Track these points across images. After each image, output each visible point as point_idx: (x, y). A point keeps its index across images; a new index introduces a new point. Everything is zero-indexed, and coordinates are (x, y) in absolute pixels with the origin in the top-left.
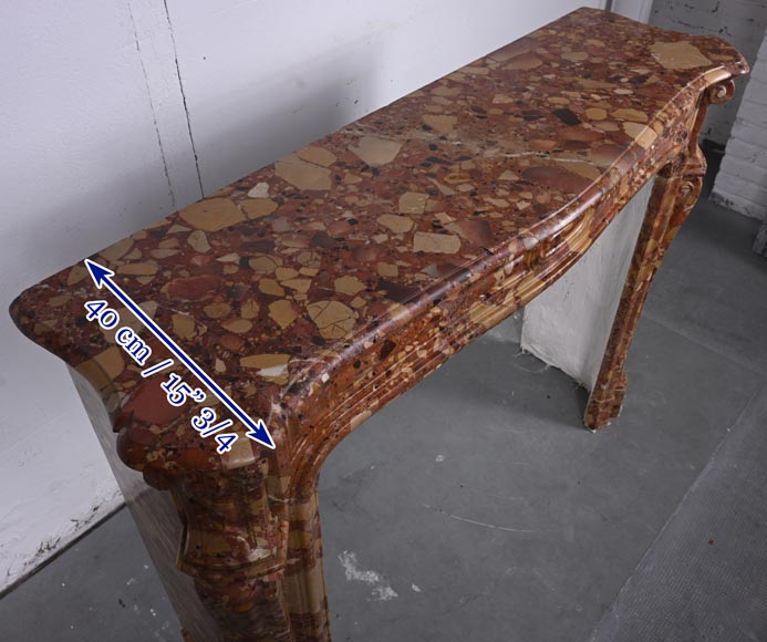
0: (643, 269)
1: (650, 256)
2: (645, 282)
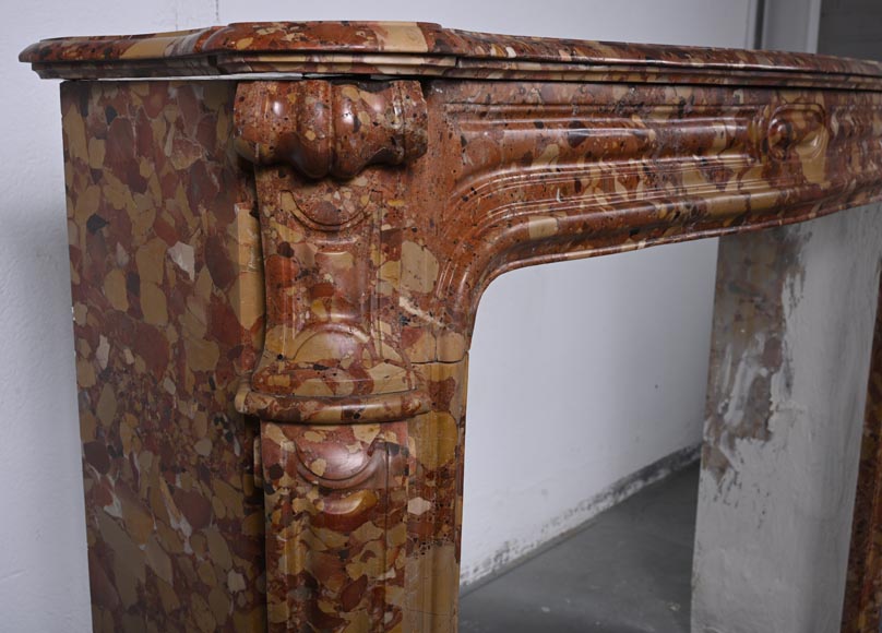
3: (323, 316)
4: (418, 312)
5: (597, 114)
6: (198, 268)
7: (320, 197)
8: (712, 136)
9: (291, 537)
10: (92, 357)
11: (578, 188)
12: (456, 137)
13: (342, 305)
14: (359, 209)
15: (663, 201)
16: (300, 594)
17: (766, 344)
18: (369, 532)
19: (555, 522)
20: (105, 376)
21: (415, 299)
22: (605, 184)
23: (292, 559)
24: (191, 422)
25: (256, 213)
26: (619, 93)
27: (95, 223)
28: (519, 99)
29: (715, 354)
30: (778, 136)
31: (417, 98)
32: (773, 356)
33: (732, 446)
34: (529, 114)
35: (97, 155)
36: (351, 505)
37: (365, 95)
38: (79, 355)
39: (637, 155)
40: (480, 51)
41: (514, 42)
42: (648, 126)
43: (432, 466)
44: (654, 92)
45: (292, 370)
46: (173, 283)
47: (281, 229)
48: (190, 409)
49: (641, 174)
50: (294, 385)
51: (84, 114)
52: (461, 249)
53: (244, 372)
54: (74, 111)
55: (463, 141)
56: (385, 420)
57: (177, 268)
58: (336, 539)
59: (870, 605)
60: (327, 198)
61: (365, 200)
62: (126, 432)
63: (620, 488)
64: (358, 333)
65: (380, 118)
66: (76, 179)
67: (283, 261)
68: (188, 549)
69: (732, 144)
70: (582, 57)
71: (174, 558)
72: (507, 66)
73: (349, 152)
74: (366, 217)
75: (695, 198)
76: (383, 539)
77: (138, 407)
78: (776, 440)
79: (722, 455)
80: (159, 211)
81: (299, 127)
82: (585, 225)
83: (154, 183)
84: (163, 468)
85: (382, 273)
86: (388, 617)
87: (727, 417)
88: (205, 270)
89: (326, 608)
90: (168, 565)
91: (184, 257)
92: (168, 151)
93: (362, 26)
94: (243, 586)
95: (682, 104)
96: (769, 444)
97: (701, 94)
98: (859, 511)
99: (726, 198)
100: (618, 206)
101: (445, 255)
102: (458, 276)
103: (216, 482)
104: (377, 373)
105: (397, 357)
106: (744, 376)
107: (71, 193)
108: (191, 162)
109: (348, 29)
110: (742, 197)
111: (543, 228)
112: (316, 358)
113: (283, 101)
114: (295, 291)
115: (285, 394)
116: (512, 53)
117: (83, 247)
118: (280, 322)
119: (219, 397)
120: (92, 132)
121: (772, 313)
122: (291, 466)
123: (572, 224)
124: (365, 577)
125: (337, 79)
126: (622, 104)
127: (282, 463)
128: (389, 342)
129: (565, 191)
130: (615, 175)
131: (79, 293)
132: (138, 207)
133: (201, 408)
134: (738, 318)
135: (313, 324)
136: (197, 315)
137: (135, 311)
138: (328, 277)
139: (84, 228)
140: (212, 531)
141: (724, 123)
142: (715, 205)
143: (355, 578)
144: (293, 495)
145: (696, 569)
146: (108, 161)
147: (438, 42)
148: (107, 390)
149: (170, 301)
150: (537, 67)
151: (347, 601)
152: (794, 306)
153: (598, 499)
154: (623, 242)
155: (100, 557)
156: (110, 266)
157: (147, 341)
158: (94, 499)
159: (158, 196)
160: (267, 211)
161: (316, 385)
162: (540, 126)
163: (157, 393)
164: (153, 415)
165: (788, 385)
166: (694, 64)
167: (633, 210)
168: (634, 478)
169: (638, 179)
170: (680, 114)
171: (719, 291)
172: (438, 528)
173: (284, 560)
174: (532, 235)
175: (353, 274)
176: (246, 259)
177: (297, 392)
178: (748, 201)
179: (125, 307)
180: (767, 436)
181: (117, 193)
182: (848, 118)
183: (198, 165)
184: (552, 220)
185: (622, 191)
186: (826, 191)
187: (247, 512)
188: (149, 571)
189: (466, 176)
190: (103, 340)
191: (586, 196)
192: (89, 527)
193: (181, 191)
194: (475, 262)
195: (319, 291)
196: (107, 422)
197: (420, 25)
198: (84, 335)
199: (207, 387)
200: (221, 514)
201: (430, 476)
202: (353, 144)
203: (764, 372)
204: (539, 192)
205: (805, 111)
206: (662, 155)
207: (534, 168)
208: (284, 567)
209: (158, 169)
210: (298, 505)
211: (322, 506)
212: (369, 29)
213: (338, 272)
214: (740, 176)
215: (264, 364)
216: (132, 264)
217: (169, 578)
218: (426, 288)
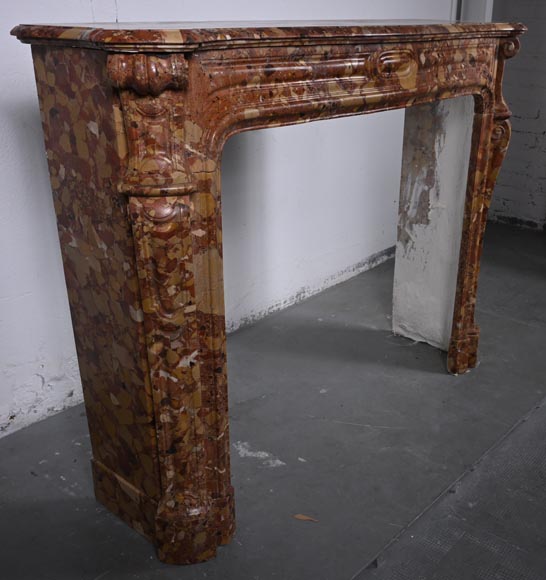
0: (475, 200)
1: (479, 188)
2: (479, 213)
3: (152, 152)
4: (194, 151)
5: (279, 60)
6: (100, 133)
7: (146, 102)
8: (344, 68)
9: (144, 242)
10: (57, 174)
11: (271, 95)
12: (207, 75)
13: (160, 148)
14: (163, 107)
15: (317, 100)
16: (150, 266)
17: (428, 172)
18: (175, 240)
19: (332, 277)
20: (64, 183)
21: (192, 145)
22: (286, 93)
23: (146, 252)
24: (103, 200)
25: (121, 109)
26: (291, 50)
27: (53, 112)
28: (238, 56)
29: (404, 179)
30: (383, 67)
31: (182, 61)
32: (430, 180)
33: (411, 229)
34: (244, 62)
35: (51, 80)
36: (168, 228)
37: (160, 60)
38: (51, 174)
39: (303, 78)
40: (212, 38)
41: (230, 32)
42: (308, 65)
43: (205, 216)
44: (310, 49)
45: (140, 174)
46: (90, 139)
47: (132, 116)
48: (102, 195)
49: (305, 87)
50: (141, 180)
51: (44, 60)
52: (212, 124)
53: (122, 177)
54: (39, 59)
55: (211, 77)
56: (179, 194)
57: (91, 132)
58: (161, 242)
59: (467, 303)
60: (150, 103)
61: (166, 103)
62: (75, 208)
63: (373, 259)
64: (166, 159)
65: (167, 70)
66: (42, 91)
67: (134, 130)
68: (106, 256)
69: (356, 71)
70: (266, 36)
71: (101, 260)
72: (228, 43)
73: (156, 84)
74: (167, 110)
75: (334, 98)
76: (181, 243)
77: (80, 196)
78: (432, 224)
79: (407, 233)
80: (82, 106)
81: (133, 73)
82: (274, 112)
83: (78, 94)
84: (93, 222)
85: (176, 134)
86: (187, 275)
87: (409, 213)
88: (103, 134)
89: (161, 271)
90: (99, 264)
91: (94, 128)
92: (83, 80)
93: (156, 32)
94: (129, 267)
95: (326, 53)
96: (429, 228)
97: (337, 48)
98: (461, 257)
99: (352, 98)
100: (291, 103)
101: (204, 126)
102: (211, 135)
103: (115, 225)
104: (174, 176)
105: (183, 169)
106: (417, 190)
107: (41, 97)
108: (93, 85)
109: (151, 33)
110: (361, 97)
111: (252, 114)
112: (149, 170)
113: (127, 62)
114: (140, 142)
115: (137, 184)
116: (228, 37)
117: (49, 123)
118: (134, 155)
119: (113, 188)
120: (48, 70)
121: (430, 155)
122: (141, 213)
123: (267, 112)
124: (175, 259)
125: (148, 54)
126: (292, 55)
127: (138, 212)
128: (180, 163)
129: (264, 97)
130: (292, 89)
131: (48, 145)
132: (72, 105)
133: (107, 194)
134: (414, 159)
135: (147, 156)
136: (101, 153)
137: (75, 152)
138: (153, 136)
139: (48, 115)
140: (115, 247)
141: (351, 61)
142: (345, 102)
143: (172, 258)
144: (143, 225)
145: (394, 294)
146: (57, 83)
147: (188, 39)
148: (65, 189)
149: (89, 148)
150: (244, 42)
151: (169, 268)
152: (440, 152)
153: (359, 265)
154: (297, 119)
155: (69, 267)
156: (62, 133)
157: (81, 165)
158: (64, 240)
159: (81, 101)
160: (125, 108)
161: (149, 180)
162: (249, 67)
163: (88, 189)
164: (87, 198)
165: (438, 194)
166: (327, 36)
167: (300, 105)
168: (381, 254)
169: (304, 90)
170: (326, 58)
171: (405, 144)
172: (209, 242)
173: (142, 252)
174: (246, 117)
175: (163, 135)
176: (119, 129)
177: (142, 183)
178: (364, 99)
179: (70, 151)
180: (428, 222)
181: (62, 98)
182: (435, 54)
183: (96, 86)
184: (256, 110)
185: (295, 97)
186: (413, 93)
187: (128, 236)
188: (91, 269)
189: (213, 92)
190: (61, 166)
191: (276, 99)
192: (63, 253)
193: (90, 98)
194: (218, 129)
195: (149, 142)
196: (67, 205)
197: (181, 31)
198: (53, 165)
199: (107, 185)
200: (118, 238)
201: (204, 220)
202: (156, 81)
203: (426, 188)
204: (252, 97)
205: (400, 53)
206: (318, 78)
207: (248, 86)
208: (143, 256)
209: (80, 88)
210: (145, 229)
211: (155, 229)
212: (159, 33)
213: (157, 134)
214: (361, 87)
215: (129, 173)
216: (72, 131)
217: (100, 270)
218: (197, 141)
